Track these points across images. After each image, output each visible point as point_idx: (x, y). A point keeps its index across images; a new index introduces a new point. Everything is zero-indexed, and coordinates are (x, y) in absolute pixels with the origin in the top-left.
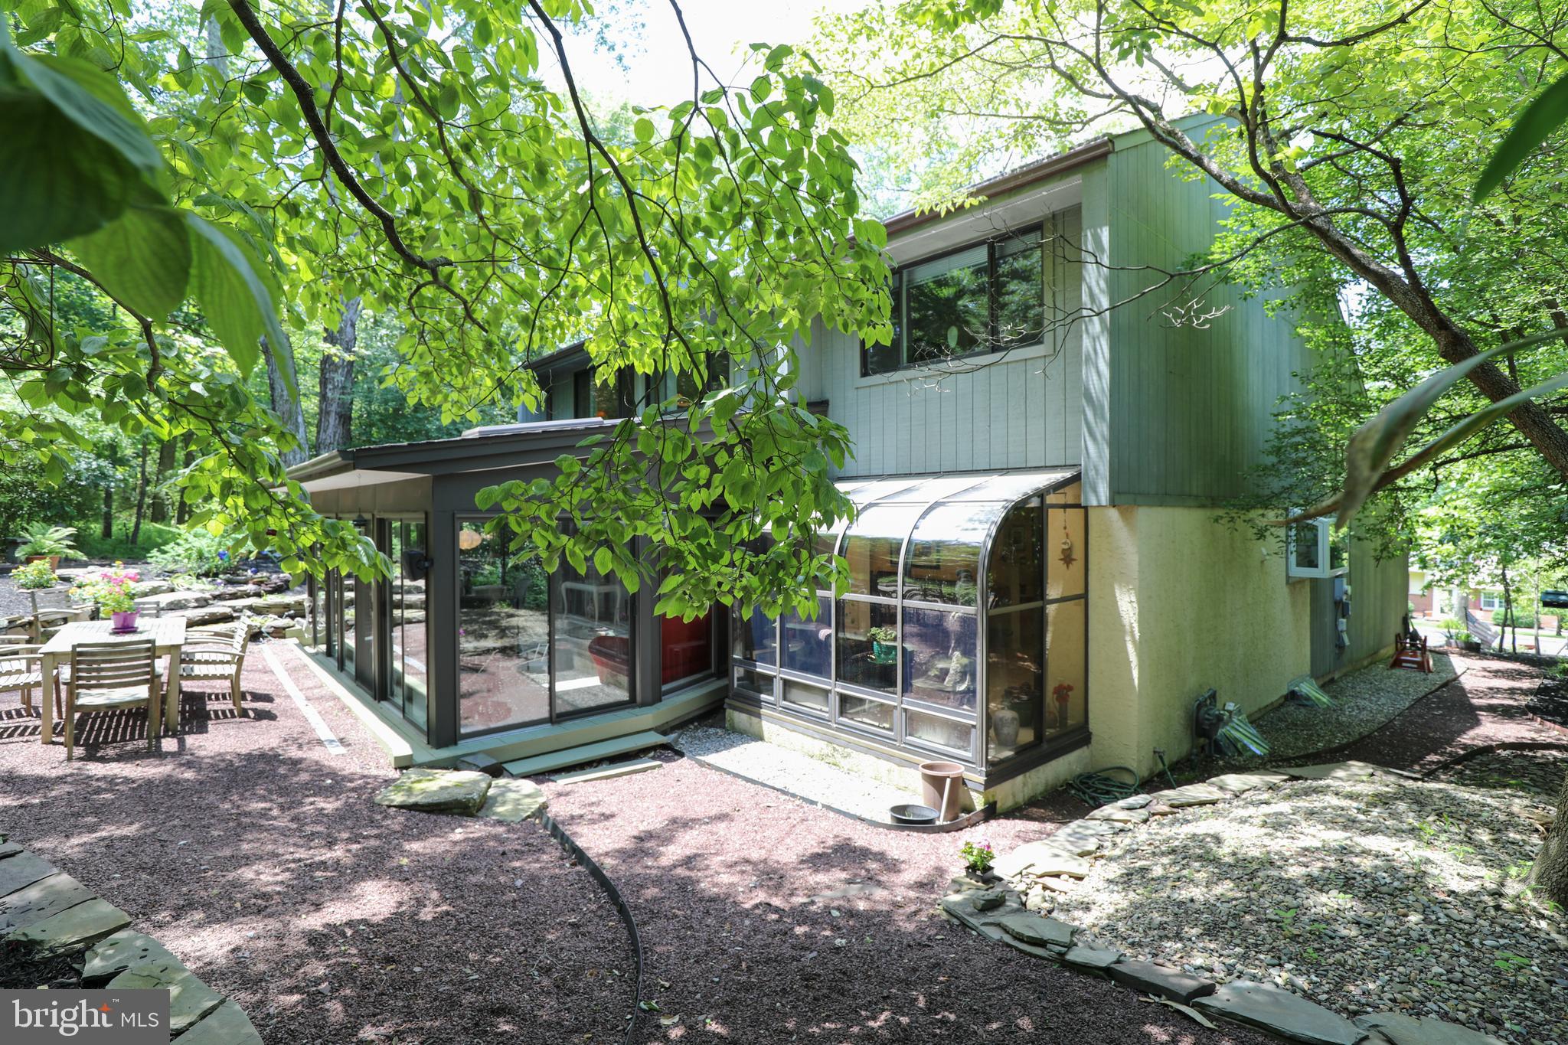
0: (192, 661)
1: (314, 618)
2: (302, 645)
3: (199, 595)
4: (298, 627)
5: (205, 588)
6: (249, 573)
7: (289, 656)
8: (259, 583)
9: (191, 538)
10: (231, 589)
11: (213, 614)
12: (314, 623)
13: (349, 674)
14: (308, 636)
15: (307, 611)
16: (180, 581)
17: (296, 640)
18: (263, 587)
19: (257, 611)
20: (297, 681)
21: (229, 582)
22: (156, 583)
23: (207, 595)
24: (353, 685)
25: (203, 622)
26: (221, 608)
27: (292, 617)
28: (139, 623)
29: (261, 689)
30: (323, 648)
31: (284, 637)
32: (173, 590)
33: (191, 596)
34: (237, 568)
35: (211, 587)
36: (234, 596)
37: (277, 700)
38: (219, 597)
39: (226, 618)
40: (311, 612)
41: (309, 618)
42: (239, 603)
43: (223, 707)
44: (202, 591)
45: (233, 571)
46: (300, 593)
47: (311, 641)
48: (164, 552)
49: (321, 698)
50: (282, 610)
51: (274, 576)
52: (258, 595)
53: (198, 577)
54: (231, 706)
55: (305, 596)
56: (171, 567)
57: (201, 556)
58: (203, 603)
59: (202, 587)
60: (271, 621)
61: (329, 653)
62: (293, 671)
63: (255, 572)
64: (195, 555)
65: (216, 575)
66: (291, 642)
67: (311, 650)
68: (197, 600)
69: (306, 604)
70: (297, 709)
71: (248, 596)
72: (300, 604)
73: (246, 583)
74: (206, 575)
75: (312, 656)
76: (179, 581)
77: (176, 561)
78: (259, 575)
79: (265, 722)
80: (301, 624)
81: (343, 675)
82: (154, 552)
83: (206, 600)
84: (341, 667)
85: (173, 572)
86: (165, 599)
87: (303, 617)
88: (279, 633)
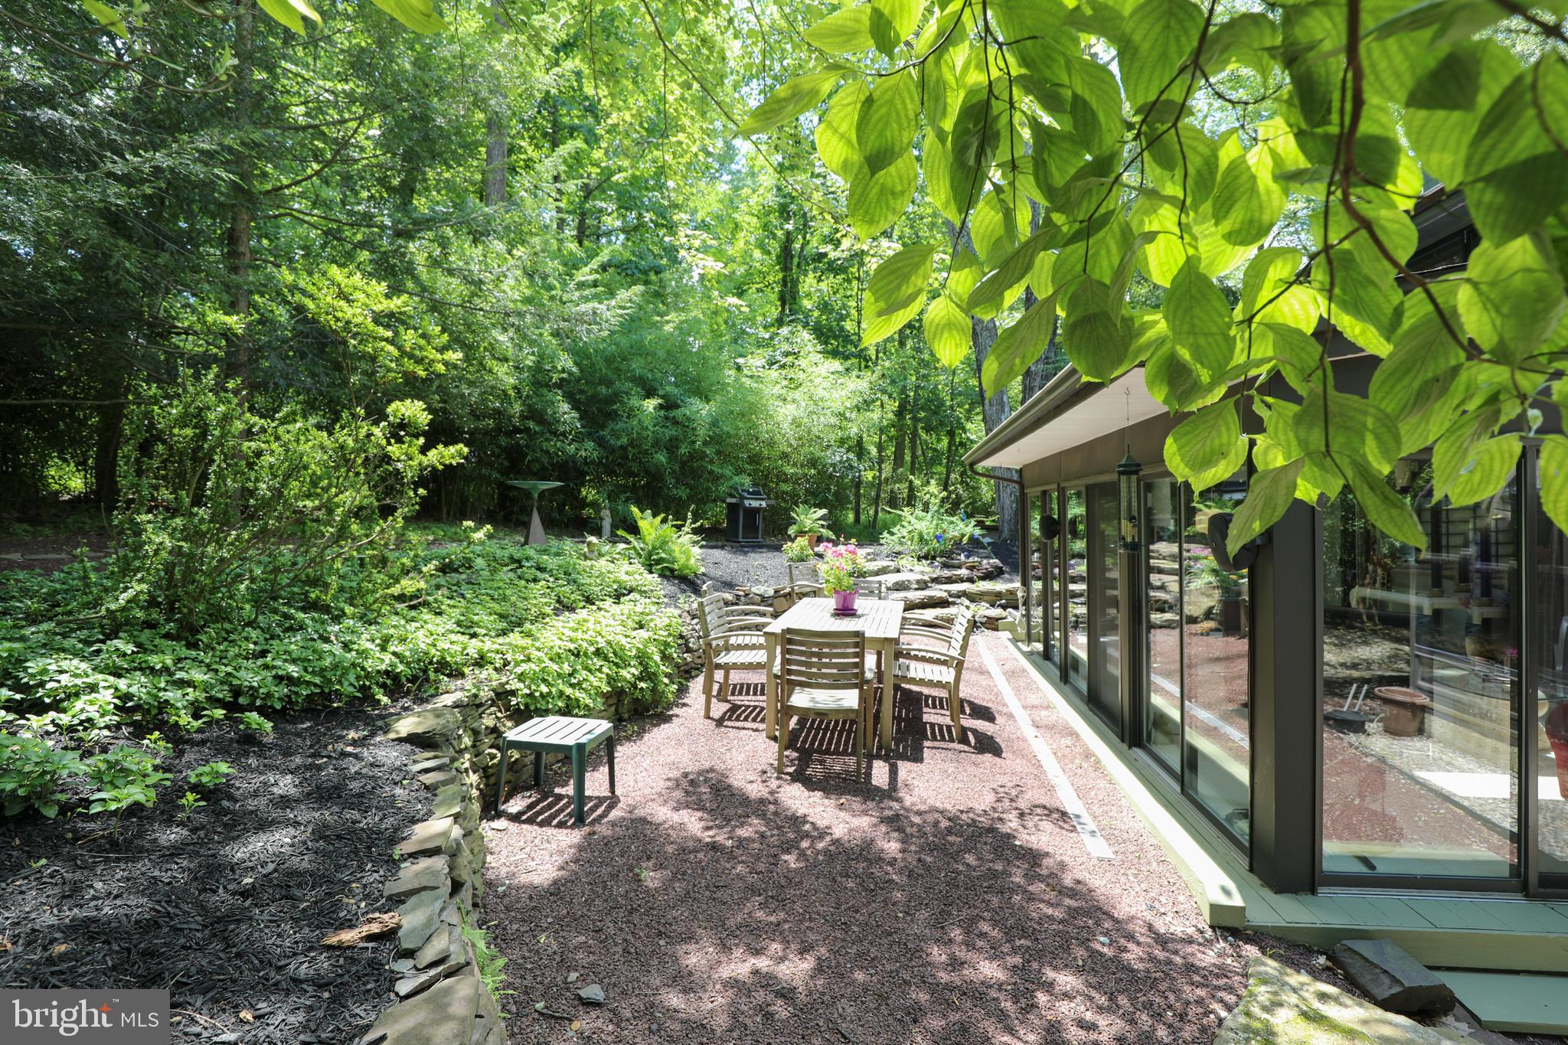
0: (908, 656)
1: (1028, 610)
2: (1015, 641)
3: (919, 577)
4: (1010, 619)
5: (924, 570)
6: (962, 557)
7: (1004, 654)
8: (971, 568)
9: (913, 521)
10: (947, 573)
11: (931, 597)
12: (1028, 616)
13: (1077, 691)
14: (1022, 631)
15: (1020, 602)
16: (905, 562)
17: (1007, 635)
18: (975, 572)
19: (973, 598)
20: (1017, 691)
21: (945, 566)
22: (885, 563)
23: (926, 578)
24: (1084, 708)
25: (924, 605)
26: (938, 591)
27: (1004, 607)
28: (860, 604)
29: (982, 699)
30: (1039, 647)
31: (996, 629)
32: (898, 571)
33: (913, 577)
34: (952, 552)
35: (928, 569)
36: (950, 580)
37: (999, 720)
38: (936, 580)
39: (943, 603)
40: (1024, 604)
41: (1022, 610)
42: (956, 587)
43: (940, 720)
44: (922, 573)
45: (948, 554)
46: (1011, 581)
47: (1024, 637)
48: (892, 534)
49: (1050, 728)
50: (994, 599)
51: (985, 561)
52: (971, 580)
53: (919, 559)
54: (948, 721)
55: (1017, 584)
56: (898, 548)
57: (921, 539)
58: (923, 585)
59: (921, 568)
60: (984, 610)
61: (1047, 655)
62: (1012, 675)
63: (968, 557)
64: (916, 538)
65: (934, 558)
66: (1005, 635)
67: (1025, 648)
68: (918, 582)
69: (1020, 594)
70: (1025, 740)
71: (962, 581)
72: (1012, 592)
73: (959, 567)
74: (926, 557)
75: (1029, 655)
76: (903, 562)
77: (901, 544)
78: (971, 559)
79: (988, 757)
80: (1015, 616)
81: (1067, 688)
82: (885, 534)
83: (925, 582)
84: (1065, 678)
85: (899, 553)
86: (891, 579)
87: (1016, 608)
88: (992, 624)
